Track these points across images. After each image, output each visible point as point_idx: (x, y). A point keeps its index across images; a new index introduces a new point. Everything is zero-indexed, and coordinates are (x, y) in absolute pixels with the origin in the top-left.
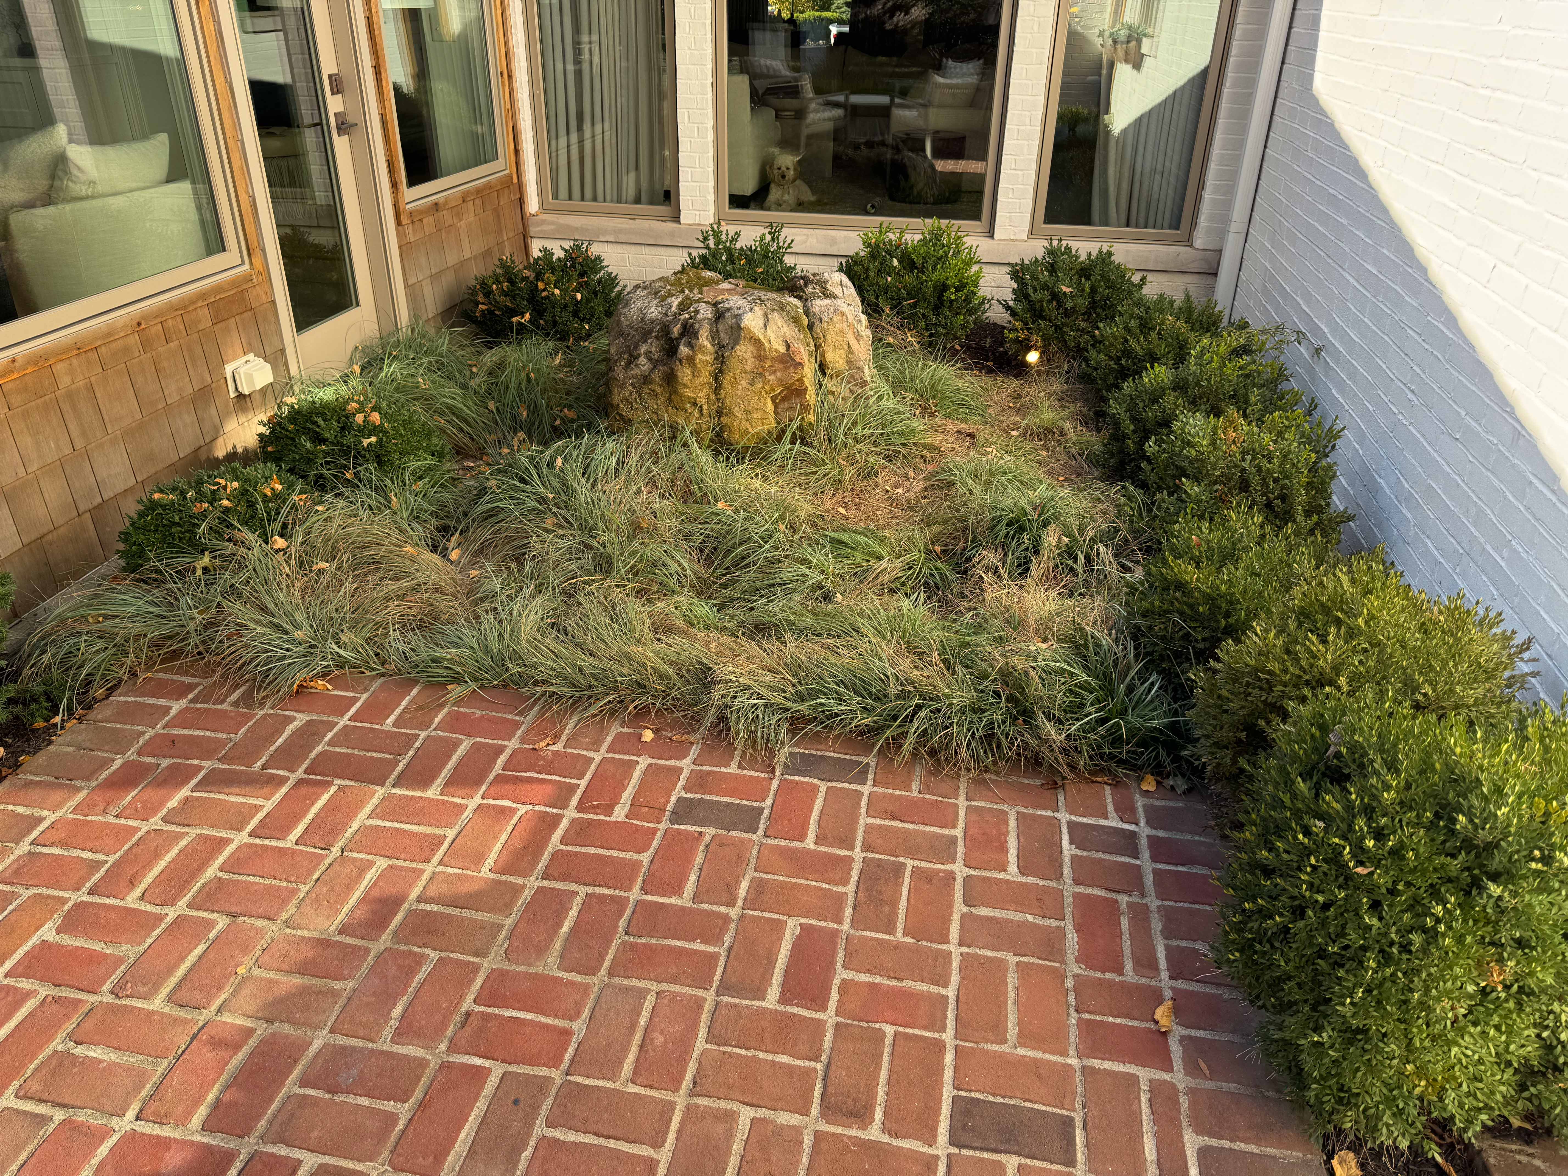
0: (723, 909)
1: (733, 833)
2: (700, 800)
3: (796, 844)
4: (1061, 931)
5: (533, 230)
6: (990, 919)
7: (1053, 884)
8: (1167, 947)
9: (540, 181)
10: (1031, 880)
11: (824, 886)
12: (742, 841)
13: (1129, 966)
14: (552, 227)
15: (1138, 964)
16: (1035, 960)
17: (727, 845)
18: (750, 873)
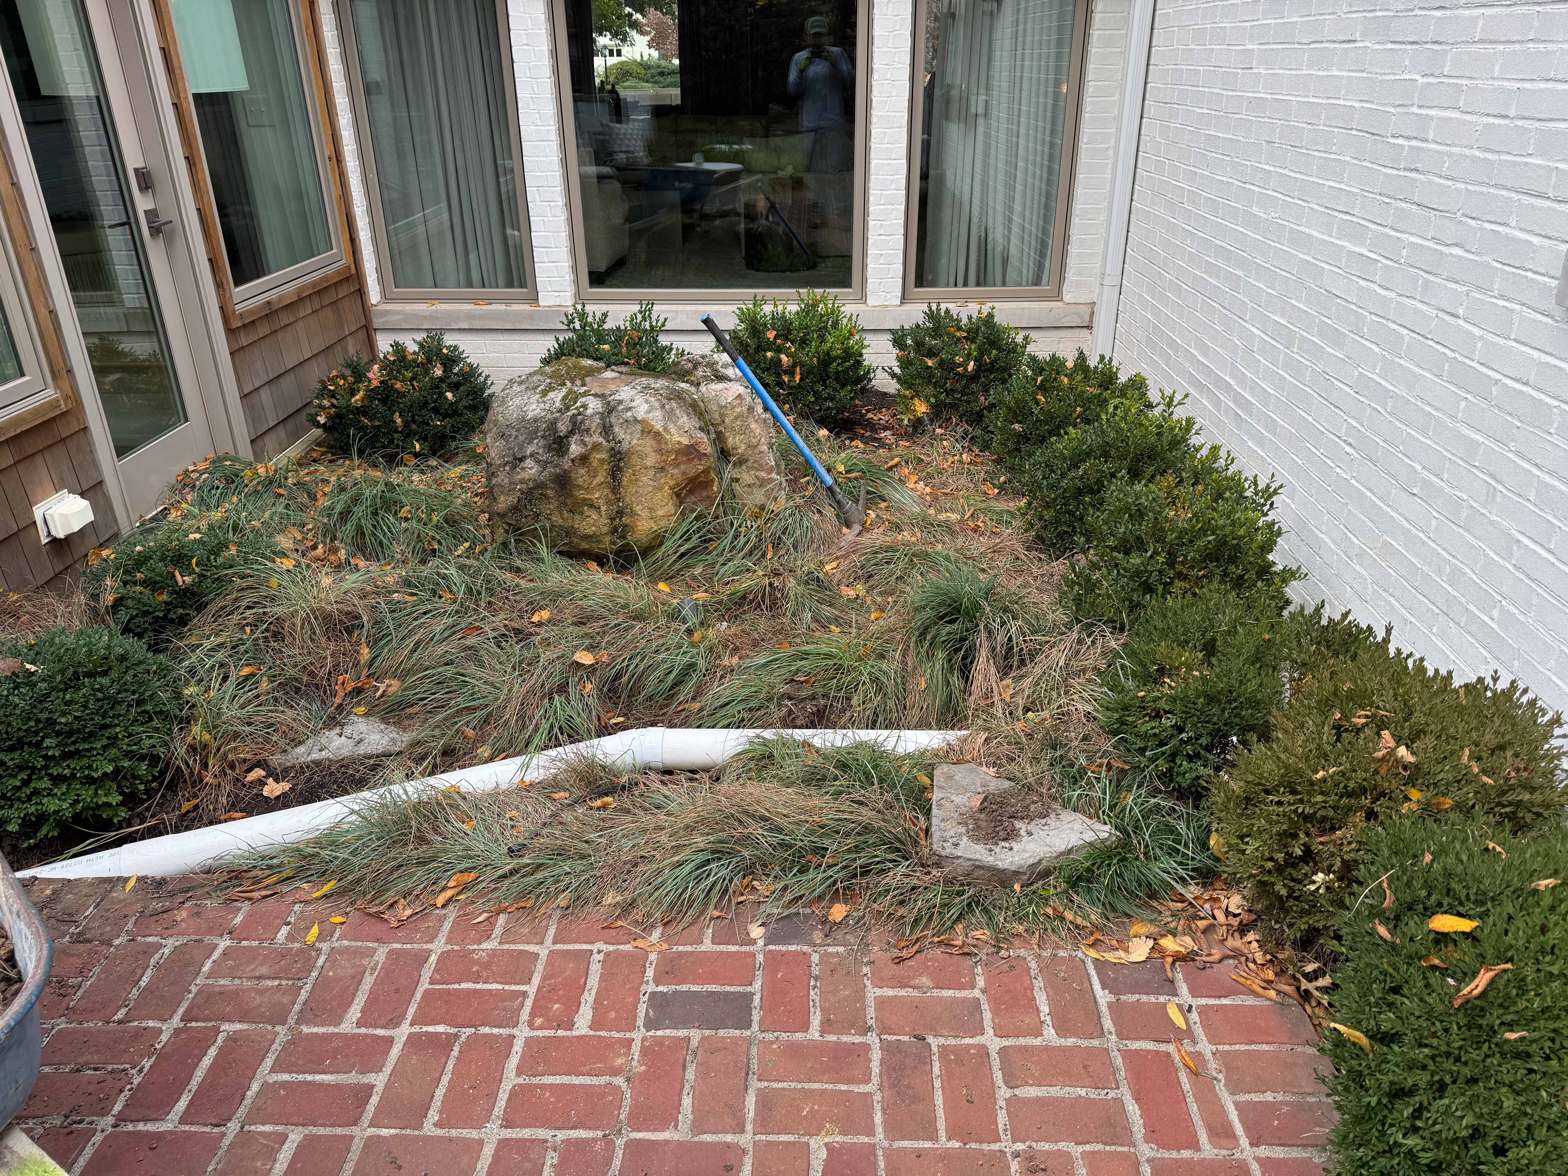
0: (729, 1138)
1: (722, 1033)
2: (676, 992)
3: (799, 1036)
4: (1119, 1101)
5: (377, 322)
6: (1038, 1099)
7: (1095, 1043)
8: (1237, 1104)
9: (379, 270)
10: (1071, 1041)
11: (844, 1087)
12: (735, 1041)
13: (1203, 1137)
14: (399, 317)
15: (1212, 1132)
16: (1099, 1147)
17: (718, 1050)
18: (755, 1084)
